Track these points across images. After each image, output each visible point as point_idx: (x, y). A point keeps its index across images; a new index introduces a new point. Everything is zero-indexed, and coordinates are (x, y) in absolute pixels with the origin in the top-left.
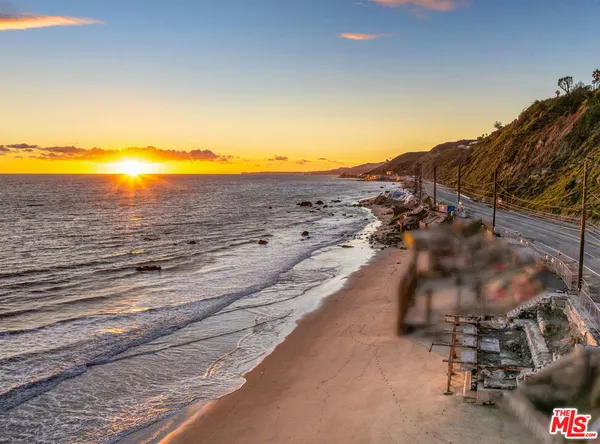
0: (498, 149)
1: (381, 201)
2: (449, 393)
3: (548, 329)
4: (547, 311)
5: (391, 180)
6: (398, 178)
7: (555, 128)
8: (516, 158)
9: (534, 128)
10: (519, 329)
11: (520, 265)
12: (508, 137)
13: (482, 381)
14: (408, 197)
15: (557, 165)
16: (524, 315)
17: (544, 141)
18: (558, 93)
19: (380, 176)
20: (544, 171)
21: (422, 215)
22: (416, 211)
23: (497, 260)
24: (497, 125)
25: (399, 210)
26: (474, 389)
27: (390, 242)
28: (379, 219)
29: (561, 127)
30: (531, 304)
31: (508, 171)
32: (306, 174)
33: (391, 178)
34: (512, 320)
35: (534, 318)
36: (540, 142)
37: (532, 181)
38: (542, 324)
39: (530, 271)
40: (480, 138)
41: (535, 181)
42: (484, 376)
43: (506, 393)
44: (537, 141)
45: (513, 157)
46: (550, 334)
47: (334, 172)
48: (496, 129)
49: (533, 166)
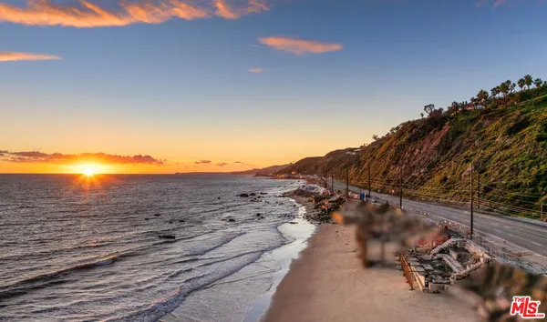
0: (384, 155)
1: (299, 193)
2: (412, 289)
3: (459, 257)
4: (455, 248)
5: (296, 178)
6: (301, 177)
7: (427, 140)
8: (400, 162)
9: (409, 141)
10: (440, 259)
11: (427, 228)
12: (390, 147)
13: (431, 281)
14: (322, 190)
15: (431, 167)
16: (442, 251)
17: (420, 150)
18: (422, 115)
19: (287, 175)
20: (422, 171)
21: (340, 201)
22: (334, 199)
23: (409, 226)
24: (375, 138)
25: (319, 199)
26: (427, 286)
27: (322, 219)
28: (304, 205)
29: (432, 141)
30: (446, 244)
31: (395, 171)
32: (226, 174)
33: (297, 176)
34: (435, 255)
35: (448, 253)
36: (417, 150)
37: (414, 177)
38: (454, 255)
39: (437, 230)
40: (362, 147)
41: (416, 177)
42: (432, 278)
43: (446, 286)
44: (415, 150)
45: (398, 160)
46: (460, 259)
47: (249, 172)
48: (374, 140)
49: (414, 166)
